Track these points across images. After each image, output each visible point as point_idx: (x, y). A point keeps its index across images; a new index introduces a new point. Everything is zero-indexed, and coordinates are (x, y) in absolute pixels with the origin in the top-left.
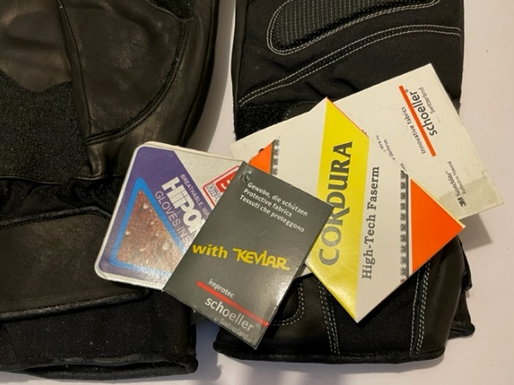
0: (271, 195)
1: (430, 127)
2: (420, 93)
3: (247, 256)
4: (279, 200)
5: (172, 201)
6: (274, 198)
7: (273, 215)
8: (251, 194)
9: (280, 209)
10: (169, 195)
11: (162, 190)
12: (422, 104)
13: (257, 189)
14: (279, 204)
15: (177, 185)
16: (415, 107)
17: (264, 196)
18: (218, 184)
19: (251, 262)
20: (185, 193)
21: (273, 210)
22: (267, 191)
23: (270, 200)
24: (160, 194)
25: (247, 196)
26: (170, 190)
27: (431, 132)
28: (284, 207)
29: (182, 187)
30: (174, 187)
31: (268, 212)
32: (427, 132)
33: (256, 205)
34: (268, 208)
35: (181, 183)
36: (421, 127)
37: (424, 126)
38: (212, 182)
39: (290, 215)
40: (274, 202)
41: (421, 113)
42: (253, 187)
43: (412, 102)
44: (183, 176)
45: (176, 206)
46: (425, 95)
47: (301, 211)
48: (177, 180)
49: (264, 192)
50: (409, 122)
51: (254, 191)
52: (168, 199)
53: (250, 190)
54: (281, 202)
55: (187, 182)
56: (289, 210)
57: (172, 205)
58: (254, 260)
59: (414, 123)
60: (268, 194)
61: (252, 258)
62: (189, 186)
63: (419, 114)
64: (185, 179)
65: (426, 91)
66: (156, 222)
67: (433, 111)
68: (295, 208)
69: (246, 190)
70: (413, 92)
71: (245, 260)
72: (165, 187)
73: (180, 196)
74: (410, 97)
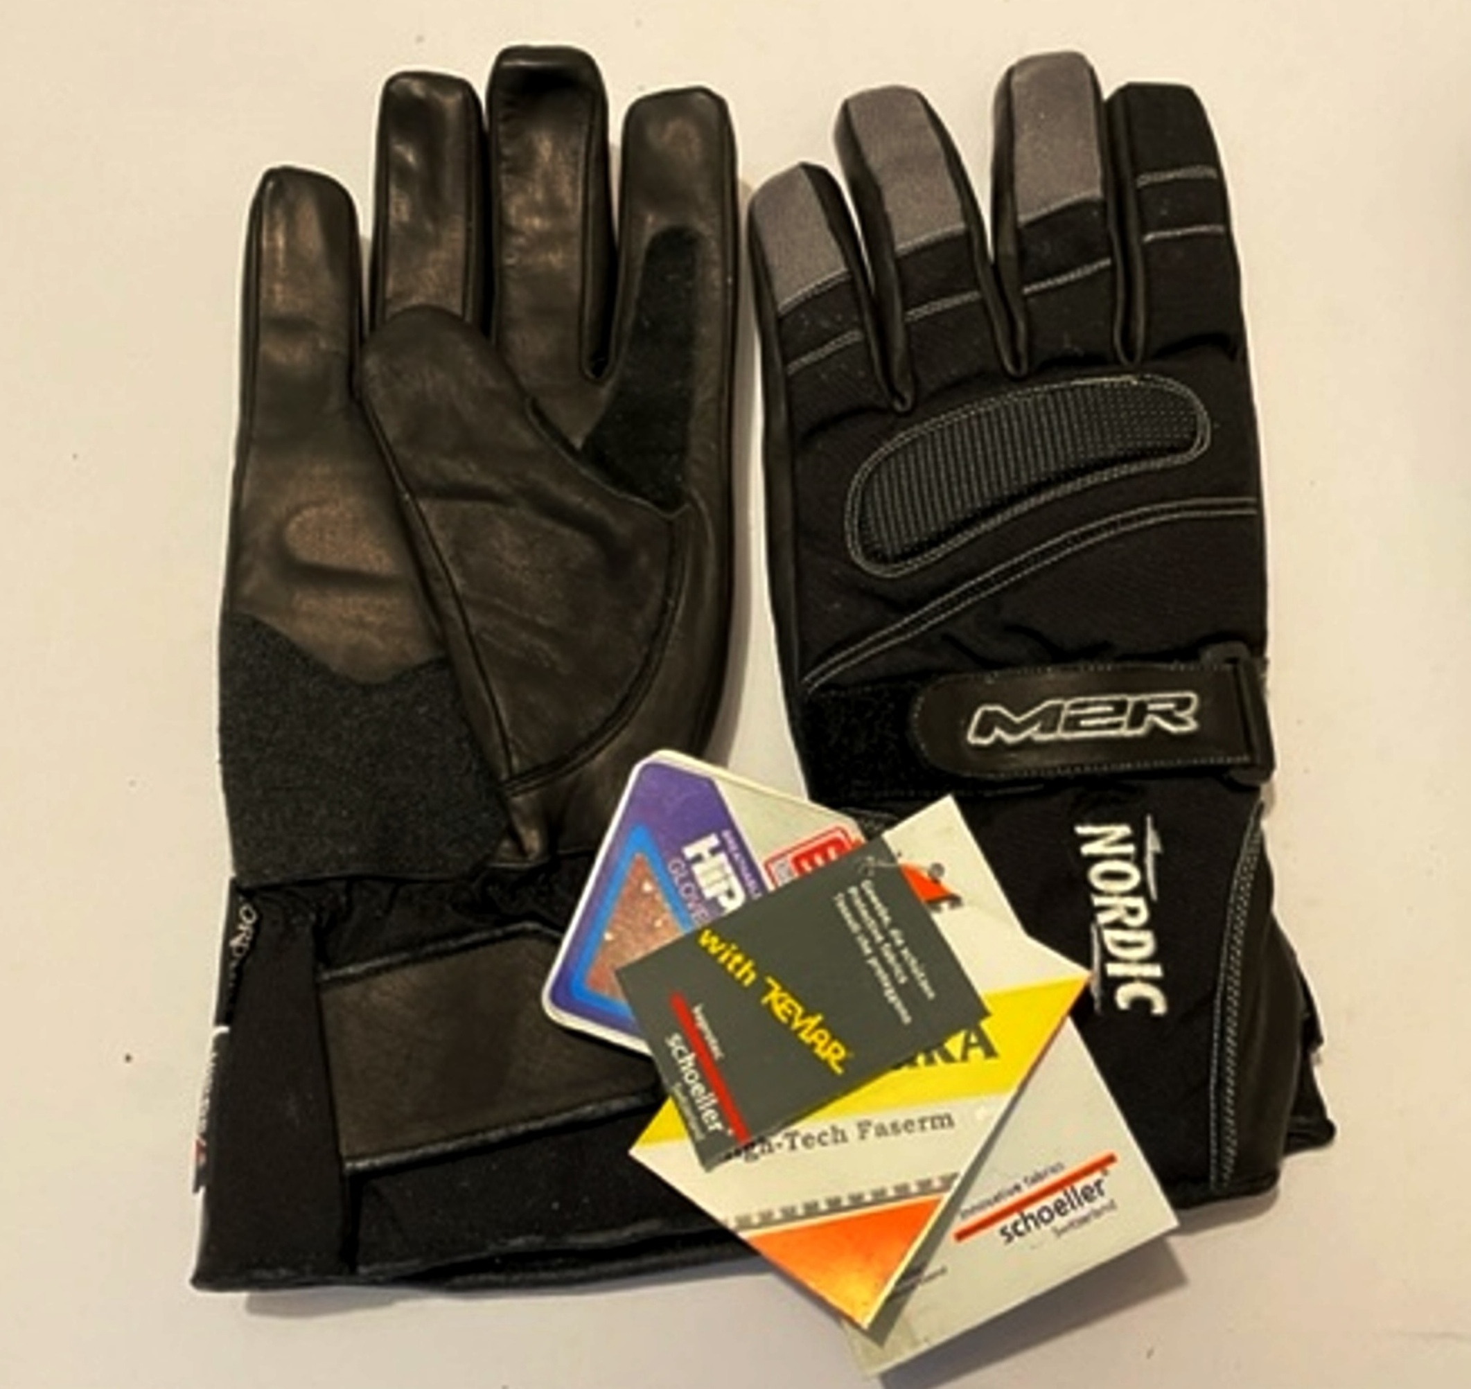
0: (893, 925)
1: (1021, 1227)
2: (1100, 1202)
3: (784, 1006)
4: (899, 942)
5: (702, 882)
6: (895, 933)
7: (874, 962)
8: (858, 902)
9: (891, 958)
10: (698, 869)
11: (682, 856)
12: (1073, 1206)
13: (874, 899)
14: (896, 950)
15: (714, 851)
16: (1066, 1194)
17: (879, 920)
18: (797, 861)
19: (784, 1019)
20: (729, 869)
21: (877, 953)
22: (890, 914)
23: (884, 931)
24: (677, 866)
25: (849, 901)
26: (698, 858)
27: (1009, 1230)
28: (900, 959)
29: (722, 857)
30: (706, 854)
31: (868, 951)
32: (1008, 1222)
33: (855, 927)
34: (872, 943)
35: (722, 847)
36: (1018, 1207)
37: (1022, 1215)
38: (782, 855)
39: (903, 980)
40: (888, 939)
41: (1052, 1207)
42: (870, 892)
43: (1079, 1186)
44: (726, 834)
45: (708, 894)
46: (1097, 1213)
47: (925, 985)
48: (713, 841)
49: (883, 912)
50: (1029, 1180)
51: (866, 899)
52: (691, 877)
53: (862, 893)
54: (902, 947)
55: (733, 846)
56: (907, 970)
57: (699, 892)
58: (791, 1019)
59: (1028, 1191)
60: (887, 920)
61: (790, 1012)
62: (737, 856)
63: (1049, 1202)
64: (731, 842)
65: (1106, 1215)
66: (665, 923)
67: (1059, 1232)
68: (919, 974)
69: (853, 891)
70: (1103, 1186)
71: (778, 1009)
72: (690, 852)
73: (717, 875)
74: (1090, 1180)
